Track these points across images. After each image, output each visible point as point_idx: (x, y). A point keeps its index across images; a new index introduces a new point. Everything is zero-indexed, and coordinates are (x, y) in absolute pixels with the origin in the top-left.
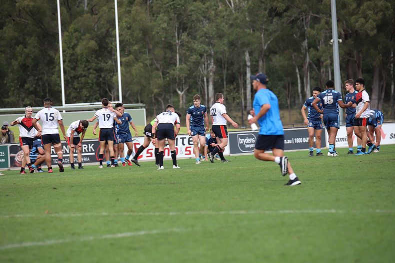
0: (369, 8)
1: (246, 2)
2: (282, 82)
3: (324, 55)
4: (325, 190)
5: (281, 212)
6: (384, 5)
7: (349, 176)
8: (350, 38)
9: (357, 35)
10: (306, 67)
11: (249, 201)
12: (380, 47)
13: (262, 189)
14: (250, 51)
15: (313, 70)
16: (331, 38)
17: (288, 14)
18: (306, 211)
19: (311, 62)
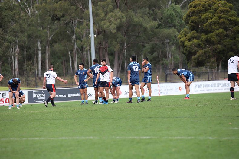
0: (112, 16)
1: (38, 11)
2: (60, 60)
3: (85, 44)
4: (87, 125)
5: (60, 138)
6: (120, 15)
7: (101, 117)
8: (101, 34)
9: (105, 32)
10: (75, 51)
11: (41, 132)
12: (118, 40)
13: (48, 125)
14: (41, 40)
15: (79, 53)
16: (90, 34)
17: (64, 19)
18: (75, 138)
19: (78, 48)
